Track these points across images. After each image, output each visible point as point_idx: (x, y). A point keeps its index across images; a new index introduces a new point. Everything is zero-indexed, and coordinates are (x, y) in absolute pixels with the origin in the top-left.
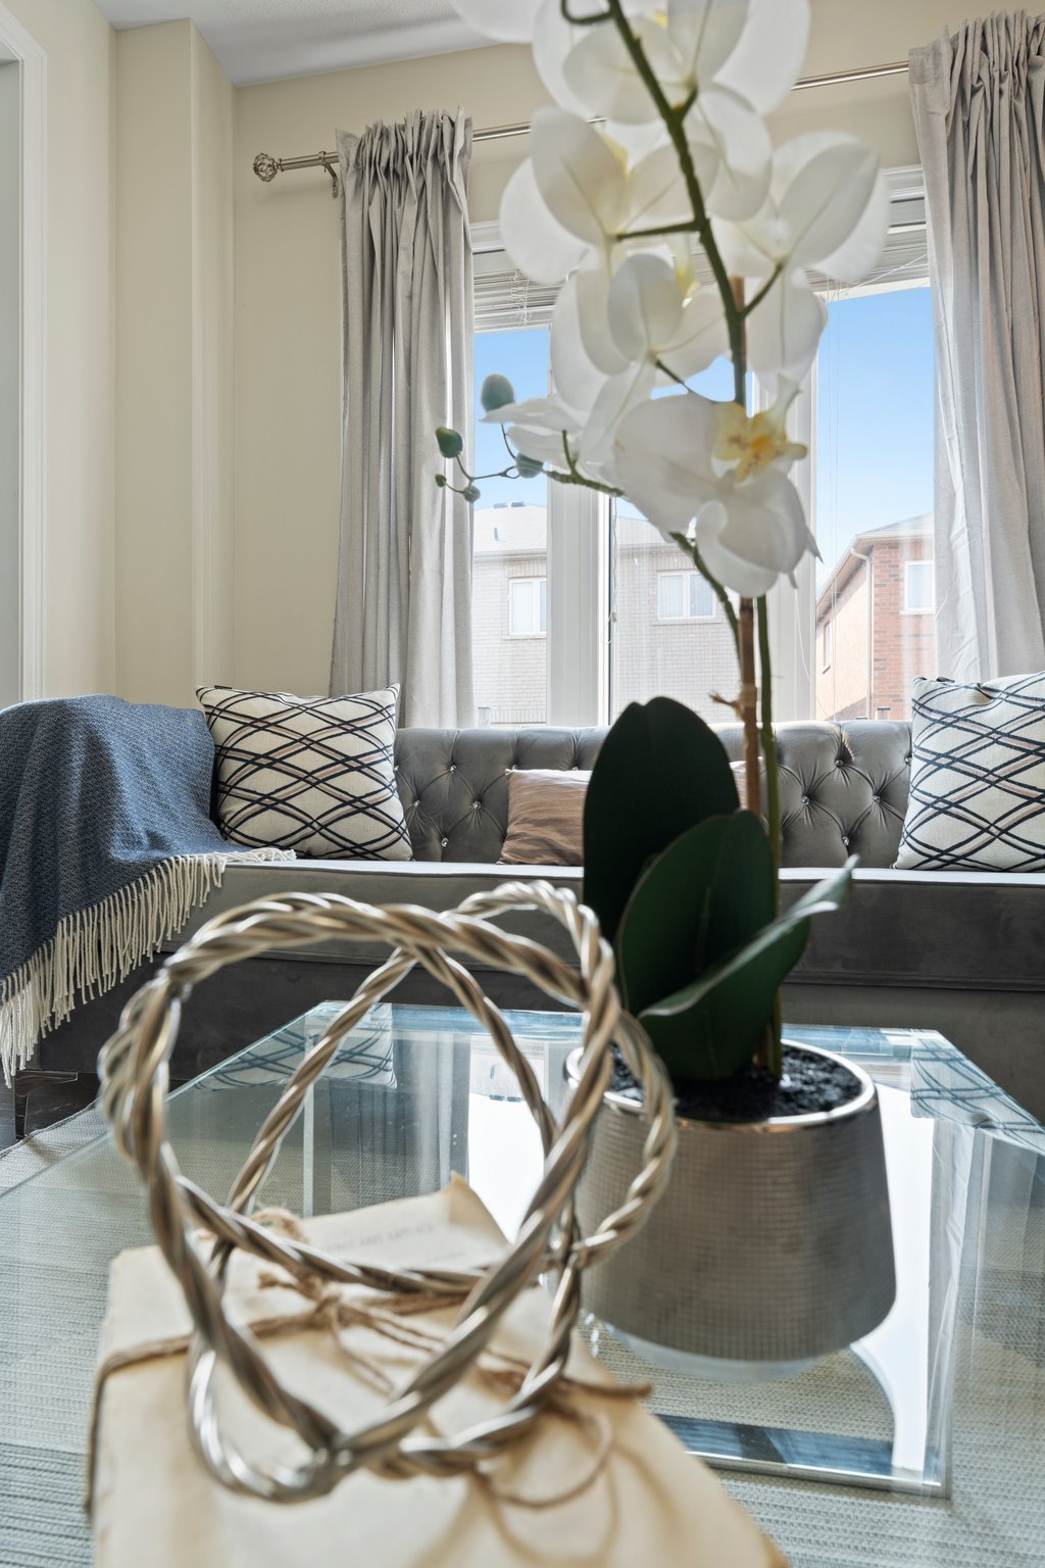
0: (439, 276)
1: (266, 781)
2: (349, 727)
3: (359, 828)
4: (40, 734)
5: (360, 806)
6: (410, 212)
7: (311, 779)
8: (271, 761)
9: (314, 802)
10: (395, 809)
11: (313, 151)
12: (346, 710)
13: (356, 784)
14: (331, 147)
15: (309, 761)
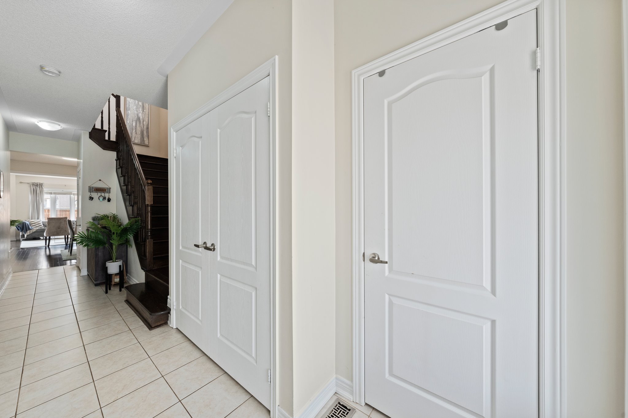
0: (41, 192)
1: (34, 225)
2: (39, 221)
3: (41, 227)
4: (25, 224)
5: (41, 225)
6: (38, 188)
7: (37, 224)
8: (34, 224)
9: (37, 225)
10: (43, 225)
11: (27, 182)
12: (38, 220)
13: (40, 224)
14: (29, 182)
15: (37, 223)
